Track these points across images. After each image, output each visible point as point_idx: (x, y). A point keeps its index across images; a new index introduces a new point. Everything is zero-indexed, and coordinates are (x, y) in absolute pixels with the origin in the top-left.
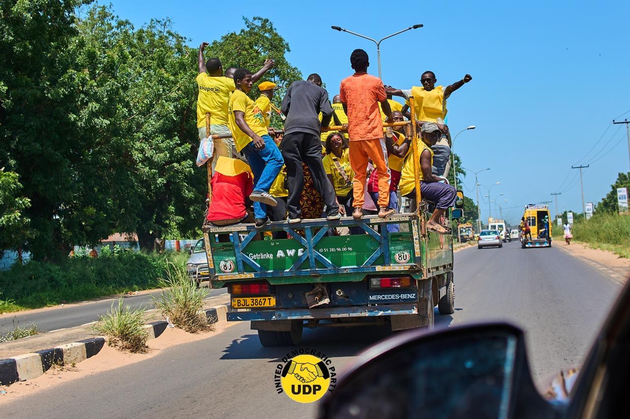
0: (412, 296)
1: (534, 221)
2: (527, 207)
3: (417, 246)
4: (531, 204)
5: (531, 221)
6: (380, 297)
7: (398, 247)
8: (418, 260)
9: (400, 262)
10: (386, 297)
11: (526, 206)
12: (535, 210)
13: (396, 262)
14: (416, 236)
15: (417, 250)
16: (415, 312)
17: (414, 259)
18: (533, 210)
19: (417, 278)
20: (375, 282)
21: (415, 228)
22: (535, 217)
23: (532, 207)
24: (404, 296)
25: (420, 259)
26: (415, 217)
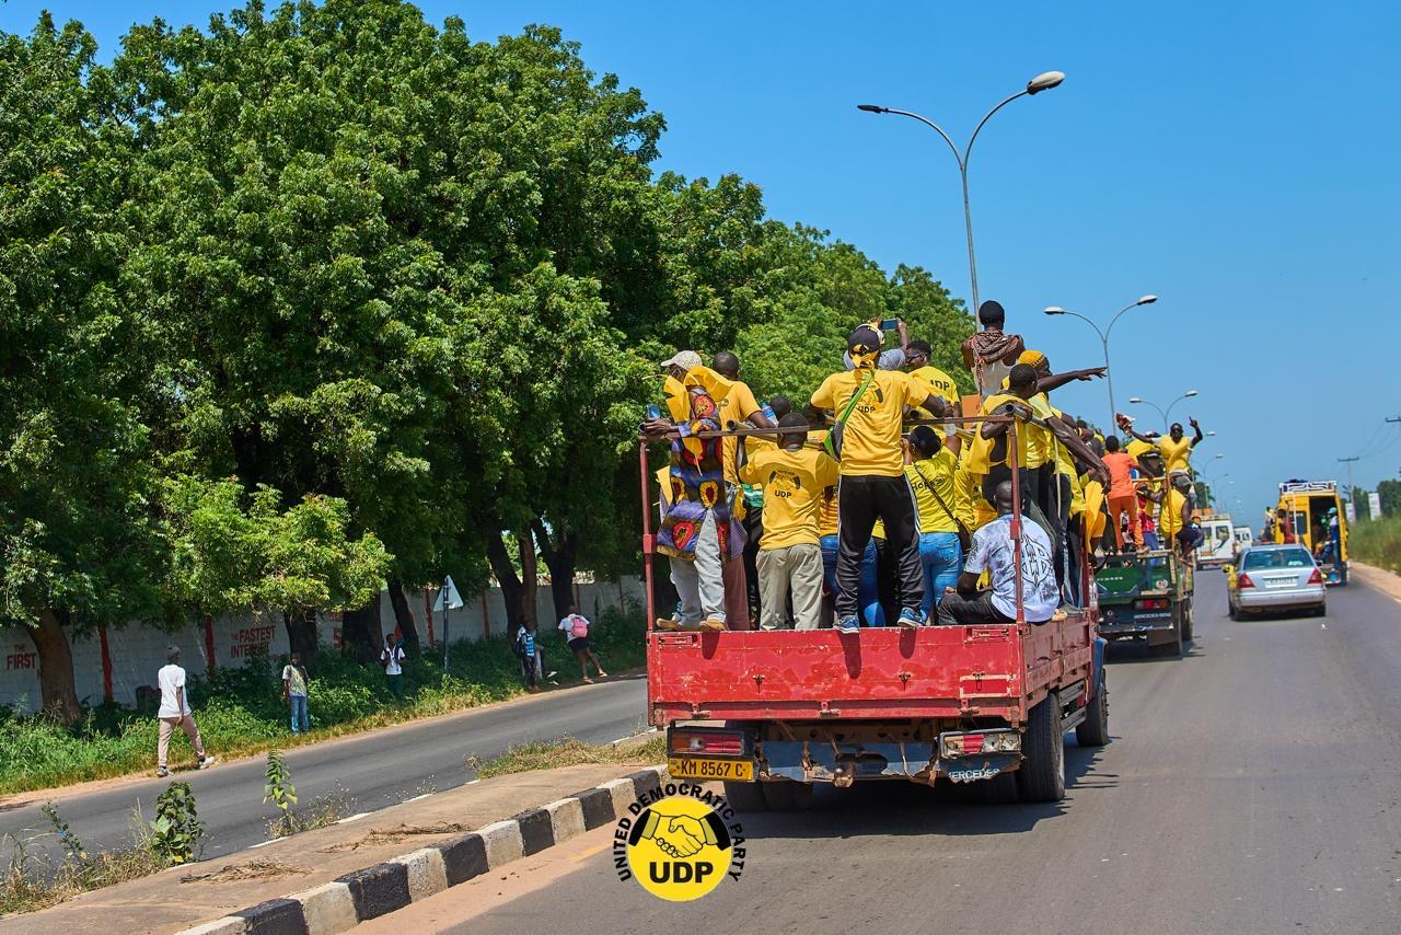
0: (1169, 615)
1: (1301, 521)
2: (1285, 488)
3: (1173, 576)
4: (1293, 478)
5: (1295, 523)
6: (1143, 616)
7: (1159, 576)
8: (1175, 586)
9: (1161, 588)
10: (1148, 616)
11: (1281, 485)
12: (1303, 494)
13: (1156, 588)
14: (1172, 567)
15: (1173, 578)
16: (1171, 627)
17: (1170, 585)
18: (1299, 494)
19: (1173, 599)
20: (1139, 604)
21: (1172, 562)
22: (1304, 513)
23: (1295, 488)
24: (1162, 615)
25: (1176, 585)
26: (1172, 553)
